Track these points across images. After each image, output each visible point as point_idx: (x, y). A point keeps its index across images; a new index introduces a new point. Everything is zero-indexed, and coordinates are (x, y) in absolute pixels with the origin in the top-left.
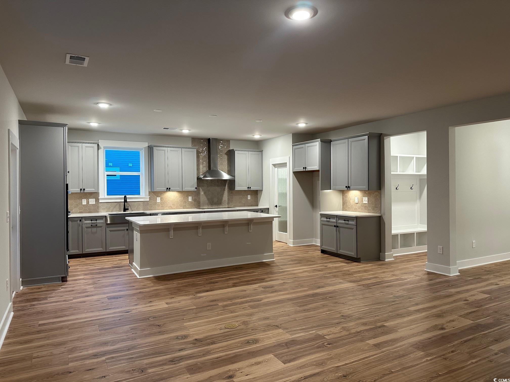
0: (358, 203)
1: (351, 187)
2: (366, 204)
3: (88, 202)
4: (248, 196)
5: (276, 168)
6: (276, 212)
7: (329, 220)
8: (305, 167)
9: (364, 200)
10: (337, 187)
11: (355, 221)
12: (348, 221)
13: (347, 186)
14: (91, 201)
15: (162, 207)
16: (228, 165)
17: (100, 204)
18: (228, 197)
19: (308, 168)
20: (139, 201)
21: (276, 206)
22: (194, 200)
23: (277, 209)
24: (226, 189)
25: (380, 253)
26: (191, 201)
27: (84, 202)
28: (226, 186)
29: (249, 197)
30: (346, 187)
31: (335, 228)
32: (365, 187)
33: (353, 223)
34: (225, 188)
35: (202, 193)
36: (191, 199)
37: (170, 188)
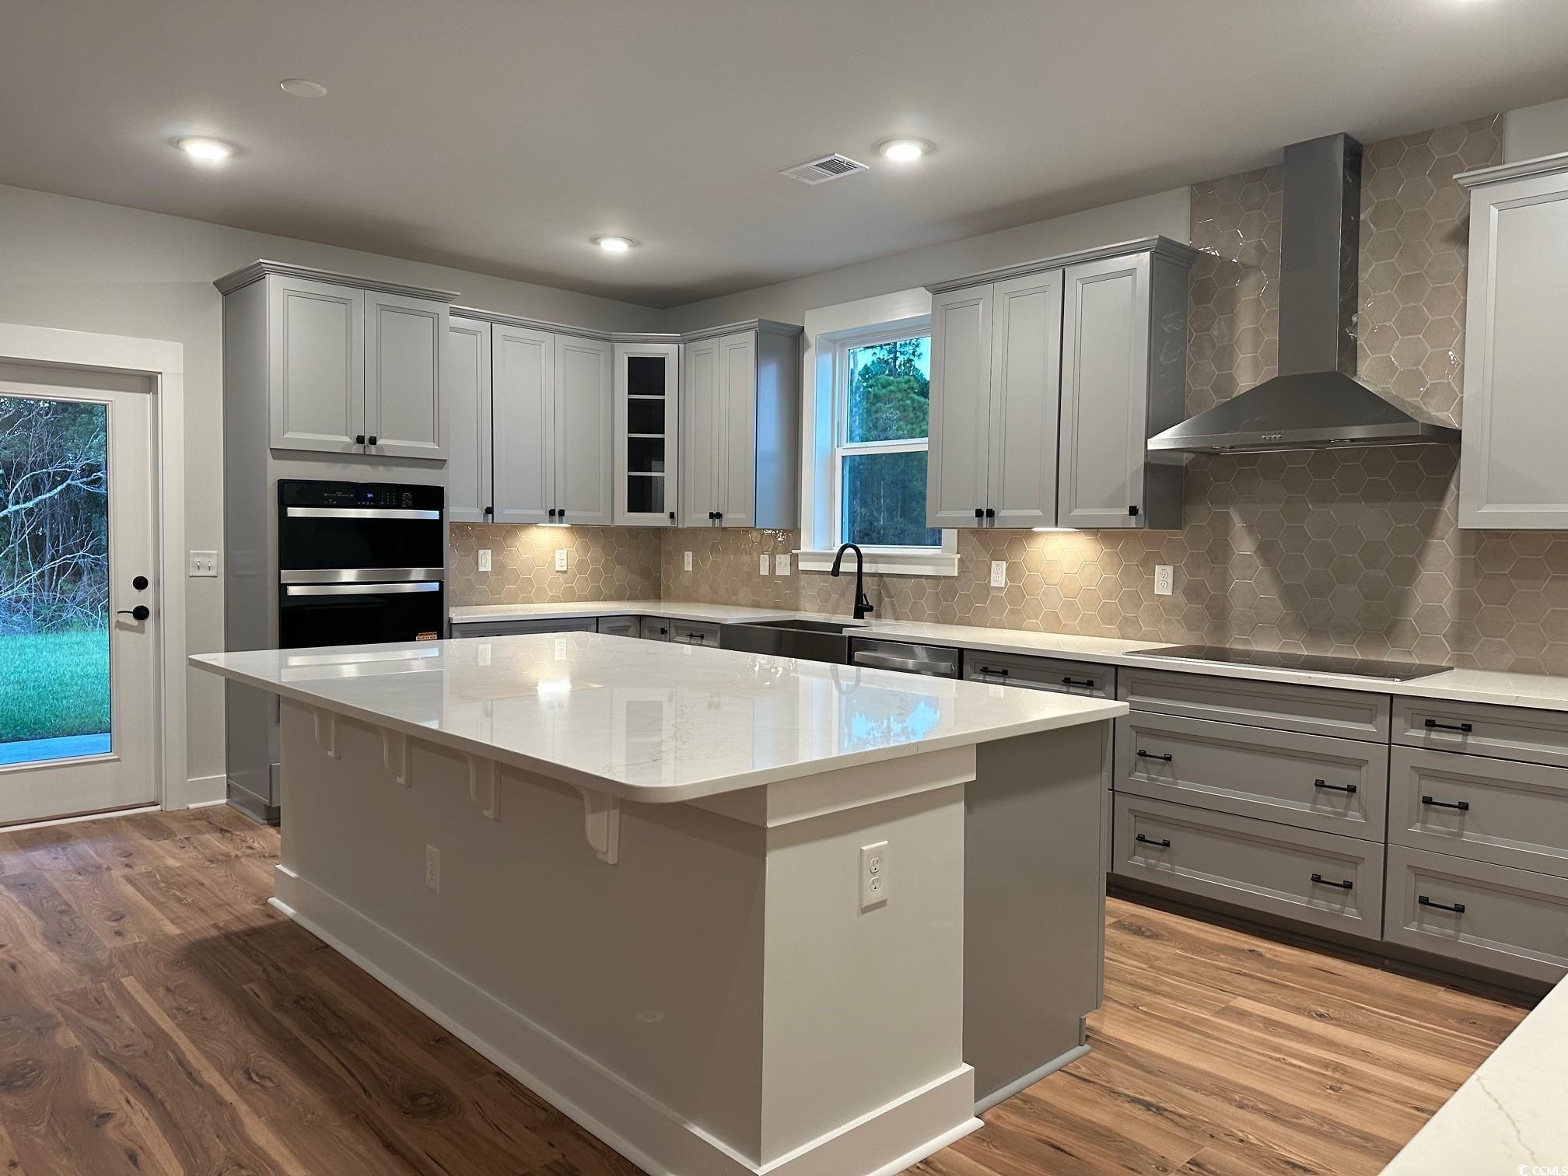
3: (773, 567)
14: (780, 563)
15: (1013, 612)
17: (802, 579)
22: (1188, 589)
26: (1170, 593)
27: (765, 566)
35: (1244, 546)
36: (1170, 581)
37: (990, 513)
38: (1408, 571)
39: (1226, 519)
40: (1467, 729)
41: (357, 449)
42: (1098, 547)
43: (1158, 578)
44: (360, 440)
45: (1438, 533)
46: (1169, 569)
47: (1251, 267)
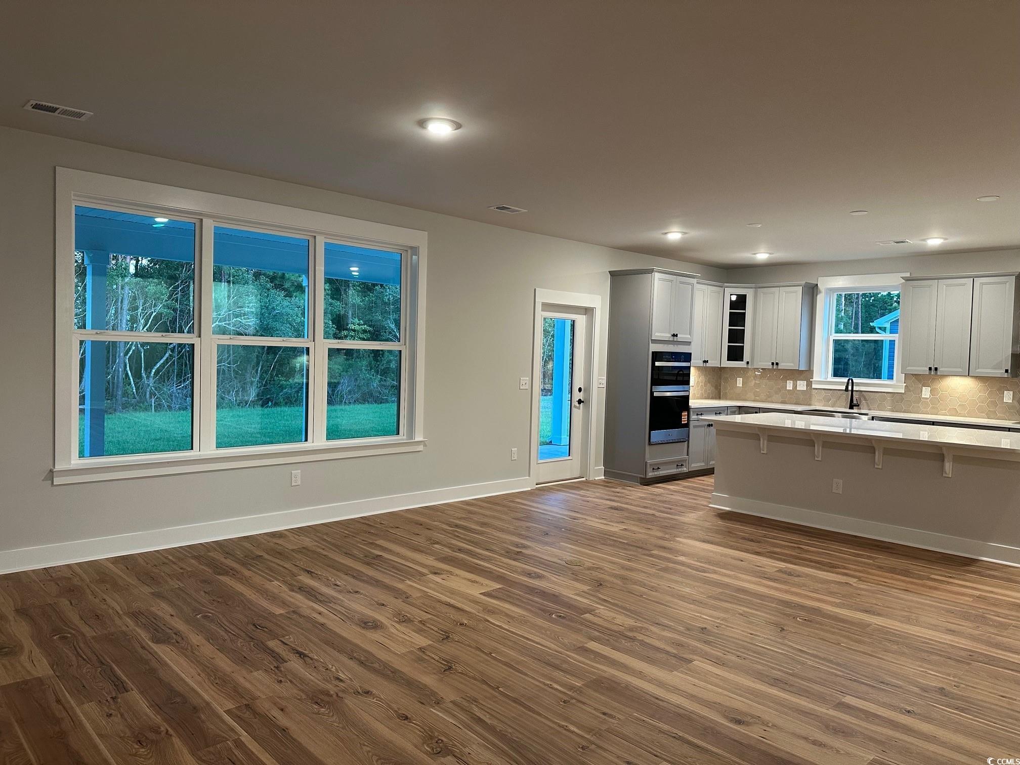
3: (795, 386)
14: (800, 385)
15: (933, 408)
17: (814, 392)
20: (884, 392)
22: (1019, 400)
26: (1012, 401)
27: (790, 385)
36: (1011, 397)
37: (936, 369)
41: (671, 339)
43: (1006, 396)
44: (674, 335)
46: (1011, 393)
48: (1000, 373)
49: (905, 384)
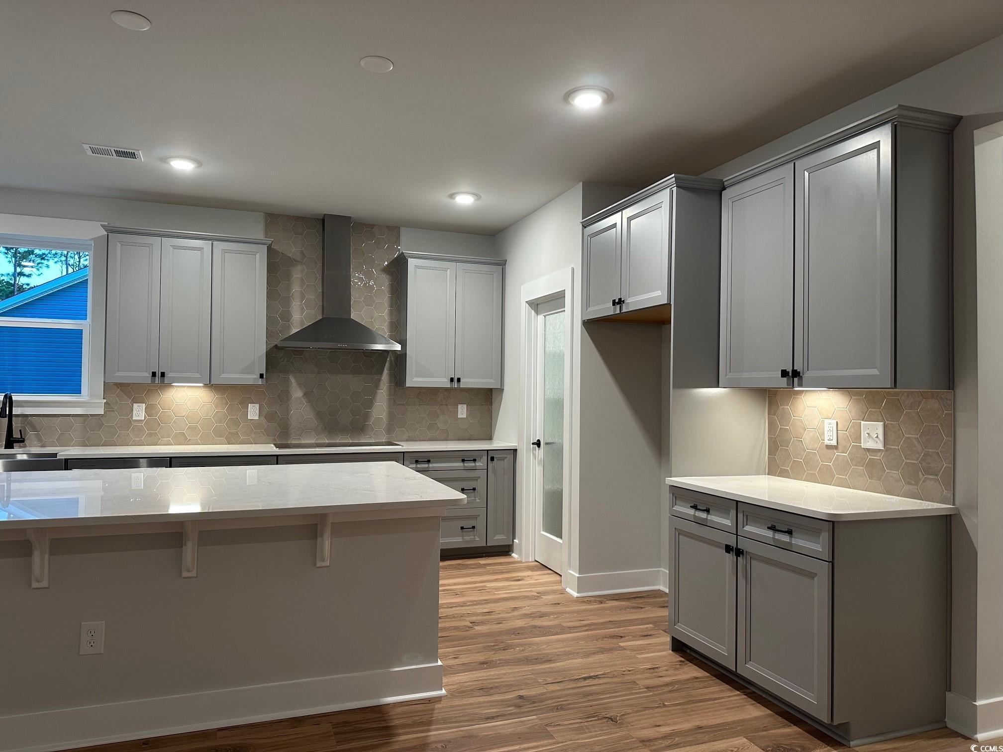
0: (836, 447)
1: (807, 375)
2: (880, 450)
4: (460, 406)
5: (539, 317)
6: (539, 465)
7: (703, 515)
8: (620, 299)
9: (864, 435)
10: (745, 375)
11: (825, 537)
12: (790, 532)
13: (790, 369)
15: (151, 435)
16: (391, 306)
18: (390, 407)
19: (628, 301)
21: (538, 444)
22: (267, 415)
23: (540, 452)
24: (381, 385)
25: (949, 695)
26: (257, 418)
28: (381, 373)
29: (462, 411)
30: (784, 373)
31: (730, 558)
32: (875, 372)
33: (818, 546)
34: (379, 380)
35: (297, 393)
36: (257, 412)
37: (163, 374)
38: (370, 403)
39: (288, 381)
40: (429, 461)
42: (213, 394)
43: (250, 409)
45: (381, 388)
46: (257, 406)
47: (298, 262)
48: (252, 378)
49: (105, 401)
